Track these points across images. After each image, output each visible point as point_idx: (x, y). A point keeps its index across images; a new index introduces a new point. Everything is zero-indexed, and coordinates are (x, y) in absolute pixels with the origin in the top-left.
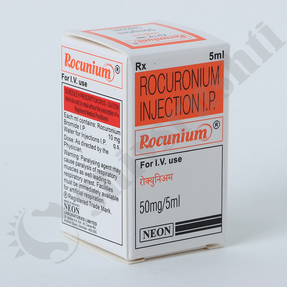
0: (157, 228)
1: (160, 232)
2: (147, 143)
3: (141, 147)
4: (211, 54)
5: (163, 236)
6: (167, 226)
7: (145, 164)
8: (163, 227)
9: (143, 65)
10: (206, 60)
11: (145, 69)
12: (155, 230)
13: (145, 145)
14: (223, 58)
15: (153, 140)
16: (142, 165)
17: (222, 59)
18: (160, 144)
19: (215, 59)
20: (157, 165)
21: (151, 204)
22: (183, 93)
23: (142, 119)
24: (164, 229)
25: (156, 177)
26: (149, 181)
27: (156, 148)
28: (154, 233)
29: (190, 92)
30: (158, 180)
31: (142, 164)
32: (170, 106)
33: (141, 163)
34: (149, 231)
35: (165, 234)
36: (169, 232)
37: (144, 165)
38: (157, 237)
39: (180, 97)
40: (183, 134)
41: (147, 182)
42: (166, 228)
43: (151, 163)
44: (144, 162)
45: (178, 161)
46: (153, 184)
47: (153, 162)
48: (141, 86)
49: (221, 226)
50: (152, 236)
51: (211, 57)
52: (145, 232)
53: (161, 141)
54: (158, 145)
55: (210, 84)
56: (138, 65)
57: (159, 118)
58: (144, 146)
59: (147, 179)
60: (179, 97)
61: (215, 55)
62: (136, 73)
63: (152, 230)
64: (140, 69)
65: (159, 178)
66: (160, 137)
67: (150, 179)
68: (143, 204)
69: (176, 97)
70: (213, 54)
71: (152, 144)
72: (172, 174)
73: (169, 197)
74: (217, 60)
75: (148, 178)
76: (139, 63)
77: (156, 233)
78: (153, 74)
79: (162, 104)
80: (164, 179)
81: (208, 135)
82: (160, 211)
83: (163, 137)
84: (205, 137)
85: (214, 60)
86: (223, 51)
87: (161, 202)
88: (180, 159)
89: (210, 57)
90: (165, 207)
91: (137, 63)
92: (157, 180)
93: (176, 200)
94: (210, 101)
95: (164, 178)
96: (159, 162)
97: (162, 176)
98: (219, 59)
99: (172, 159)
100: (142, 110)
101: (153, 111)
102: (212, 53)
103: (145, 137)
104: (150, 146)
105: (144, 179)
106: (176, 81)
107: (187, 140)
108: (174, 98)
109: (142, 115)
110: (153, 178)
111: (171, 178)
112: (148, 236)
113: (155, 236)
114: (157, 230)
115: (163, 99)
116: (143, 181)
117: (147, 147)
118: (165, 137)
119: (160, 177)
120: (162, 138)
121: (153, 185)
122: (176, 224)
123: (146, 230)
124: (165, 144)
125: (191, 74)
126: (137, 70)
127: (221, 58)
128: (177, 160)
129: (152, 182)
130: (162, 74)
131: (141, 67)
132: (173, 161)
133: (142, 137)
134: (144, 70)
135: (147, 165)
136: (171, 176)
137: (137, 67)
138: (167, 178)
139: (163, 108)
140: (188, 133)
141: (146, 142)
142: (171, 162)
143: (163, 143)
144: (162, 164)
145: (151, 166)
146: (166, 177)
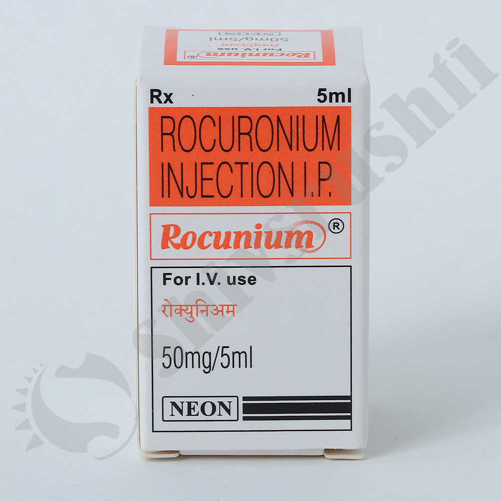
0: (201, 401)
1: (208, 409)
2: (177, 240)
3: (164, 246)
4: (322, 92)
5: (215, 417)
6: (225, 401)
7: (172, 277)
8: (216, 401)
9: (165, 94)
10: (311, 101)
11: (171, 102)
12: (197, 403)
13: (172, 243)
14: (349, 101)
15: (190, 237)
16: (165, 279)
17: (346, 104)
18: (206, 244)
19: (331, 101)
20: (201, 283)
21: (187, 354)
22: (257, 157)
23: (166, 193)
24: (217, 405)
25: (197, 306)
26: (181, 310)
27: (195, 251)
28: (194, 409)
29: (273, 156)
30: (202, 311)
31: (167, 277)
32: (228, 179)
33: (165, 274)
34: (182, 403)
35: (220, 415)
36: (228, 411)
37: (170, 279)
38: (201, 417)
39: (250, 163)
40: (259, 234)
41: (178, 311)
42: (221, 403)
43: (187, 278)
44: (171, 274)
45: (247, 282)
46: (191, 317)
47: (190, 277)
48: (163, 134)
49: (350, 418)
50: (189, 414)
51: (322, 98)
52: (174, 404)
53: (209, 240)
54: (202, 246)
55: (319, 147)
56: (156, 93)
57: (203, 196)
58: (169, 244)
59: (179, 307)
60: (247, 163)
61: (331, 94)
62: (150, 109)
63: (189, 404)
64: (160, 102)
65: (204, 308)
66: (205, 233)
67: (185, 308)
68: (170, 352)
69: (242, 164)
70: (327, 93)
71: (188, 244)
72: (234, 306)
73: (228, 347)
74: (334, 104)
75: (181, 306)
76: (159, 91)
77: (198, 409)
78: (188, 115)
79: (209, 172)
80: (216, 312)
81: (316, 243)
82: (207, 370)
83: (214, 235)
84: (309, 244)
85: (327, 104)
86: (349, 90)
87: (210, 354)
88: (252, 279)
89: (319, 97)
90: (218, 364)
91: (152, 91)
92: (199, 312)
93: (243, 355)
94: (320, 180)
95: (216, 309)
96: (204, 278)
97: (212, 306)
98: (340, 104)
99: (234, 277)
100: (166, 178)
101: (189, 181)
102: (325, 90)
103: (172, 229)
104: (183, 245)
105: (171, 306)
106: (240, 134)
107: (268, 246)
108: (236, 163)
109: (166, 186)
110: (192, 306)
111: (233, 312)
112: (181, 412)
113: (197, 415)
114: (200, 404)
115: (212, 163)
116: (168, 308)
117: (177, 246)
118: (218, 234)
119: (207, 306)
120: (211, 235)
121: (191, 319)
122: (245, 399)
123: (178, 401)
124: (217, 246)
125: (275, 123)
126: (152, 102)
127: (343, 101)
128: (246, 279)
129: (188, 313)
130: (211, 116)
131: (163, 98)
132: (237, 281)
133: (166, 228)
134: (168, 105)
135: (178, 281)
136: (231, 308)
137: (152, 97)
138: (222, 311)
139: (212, 179)
140: (269, 234)
141: (173, 237)
142: (231, 281)
143: (212, 245)
144: (212, 283)
145: (186, 284)
146: (220, 308)
